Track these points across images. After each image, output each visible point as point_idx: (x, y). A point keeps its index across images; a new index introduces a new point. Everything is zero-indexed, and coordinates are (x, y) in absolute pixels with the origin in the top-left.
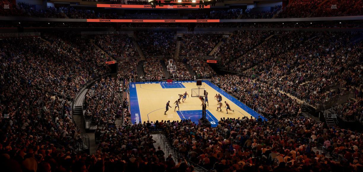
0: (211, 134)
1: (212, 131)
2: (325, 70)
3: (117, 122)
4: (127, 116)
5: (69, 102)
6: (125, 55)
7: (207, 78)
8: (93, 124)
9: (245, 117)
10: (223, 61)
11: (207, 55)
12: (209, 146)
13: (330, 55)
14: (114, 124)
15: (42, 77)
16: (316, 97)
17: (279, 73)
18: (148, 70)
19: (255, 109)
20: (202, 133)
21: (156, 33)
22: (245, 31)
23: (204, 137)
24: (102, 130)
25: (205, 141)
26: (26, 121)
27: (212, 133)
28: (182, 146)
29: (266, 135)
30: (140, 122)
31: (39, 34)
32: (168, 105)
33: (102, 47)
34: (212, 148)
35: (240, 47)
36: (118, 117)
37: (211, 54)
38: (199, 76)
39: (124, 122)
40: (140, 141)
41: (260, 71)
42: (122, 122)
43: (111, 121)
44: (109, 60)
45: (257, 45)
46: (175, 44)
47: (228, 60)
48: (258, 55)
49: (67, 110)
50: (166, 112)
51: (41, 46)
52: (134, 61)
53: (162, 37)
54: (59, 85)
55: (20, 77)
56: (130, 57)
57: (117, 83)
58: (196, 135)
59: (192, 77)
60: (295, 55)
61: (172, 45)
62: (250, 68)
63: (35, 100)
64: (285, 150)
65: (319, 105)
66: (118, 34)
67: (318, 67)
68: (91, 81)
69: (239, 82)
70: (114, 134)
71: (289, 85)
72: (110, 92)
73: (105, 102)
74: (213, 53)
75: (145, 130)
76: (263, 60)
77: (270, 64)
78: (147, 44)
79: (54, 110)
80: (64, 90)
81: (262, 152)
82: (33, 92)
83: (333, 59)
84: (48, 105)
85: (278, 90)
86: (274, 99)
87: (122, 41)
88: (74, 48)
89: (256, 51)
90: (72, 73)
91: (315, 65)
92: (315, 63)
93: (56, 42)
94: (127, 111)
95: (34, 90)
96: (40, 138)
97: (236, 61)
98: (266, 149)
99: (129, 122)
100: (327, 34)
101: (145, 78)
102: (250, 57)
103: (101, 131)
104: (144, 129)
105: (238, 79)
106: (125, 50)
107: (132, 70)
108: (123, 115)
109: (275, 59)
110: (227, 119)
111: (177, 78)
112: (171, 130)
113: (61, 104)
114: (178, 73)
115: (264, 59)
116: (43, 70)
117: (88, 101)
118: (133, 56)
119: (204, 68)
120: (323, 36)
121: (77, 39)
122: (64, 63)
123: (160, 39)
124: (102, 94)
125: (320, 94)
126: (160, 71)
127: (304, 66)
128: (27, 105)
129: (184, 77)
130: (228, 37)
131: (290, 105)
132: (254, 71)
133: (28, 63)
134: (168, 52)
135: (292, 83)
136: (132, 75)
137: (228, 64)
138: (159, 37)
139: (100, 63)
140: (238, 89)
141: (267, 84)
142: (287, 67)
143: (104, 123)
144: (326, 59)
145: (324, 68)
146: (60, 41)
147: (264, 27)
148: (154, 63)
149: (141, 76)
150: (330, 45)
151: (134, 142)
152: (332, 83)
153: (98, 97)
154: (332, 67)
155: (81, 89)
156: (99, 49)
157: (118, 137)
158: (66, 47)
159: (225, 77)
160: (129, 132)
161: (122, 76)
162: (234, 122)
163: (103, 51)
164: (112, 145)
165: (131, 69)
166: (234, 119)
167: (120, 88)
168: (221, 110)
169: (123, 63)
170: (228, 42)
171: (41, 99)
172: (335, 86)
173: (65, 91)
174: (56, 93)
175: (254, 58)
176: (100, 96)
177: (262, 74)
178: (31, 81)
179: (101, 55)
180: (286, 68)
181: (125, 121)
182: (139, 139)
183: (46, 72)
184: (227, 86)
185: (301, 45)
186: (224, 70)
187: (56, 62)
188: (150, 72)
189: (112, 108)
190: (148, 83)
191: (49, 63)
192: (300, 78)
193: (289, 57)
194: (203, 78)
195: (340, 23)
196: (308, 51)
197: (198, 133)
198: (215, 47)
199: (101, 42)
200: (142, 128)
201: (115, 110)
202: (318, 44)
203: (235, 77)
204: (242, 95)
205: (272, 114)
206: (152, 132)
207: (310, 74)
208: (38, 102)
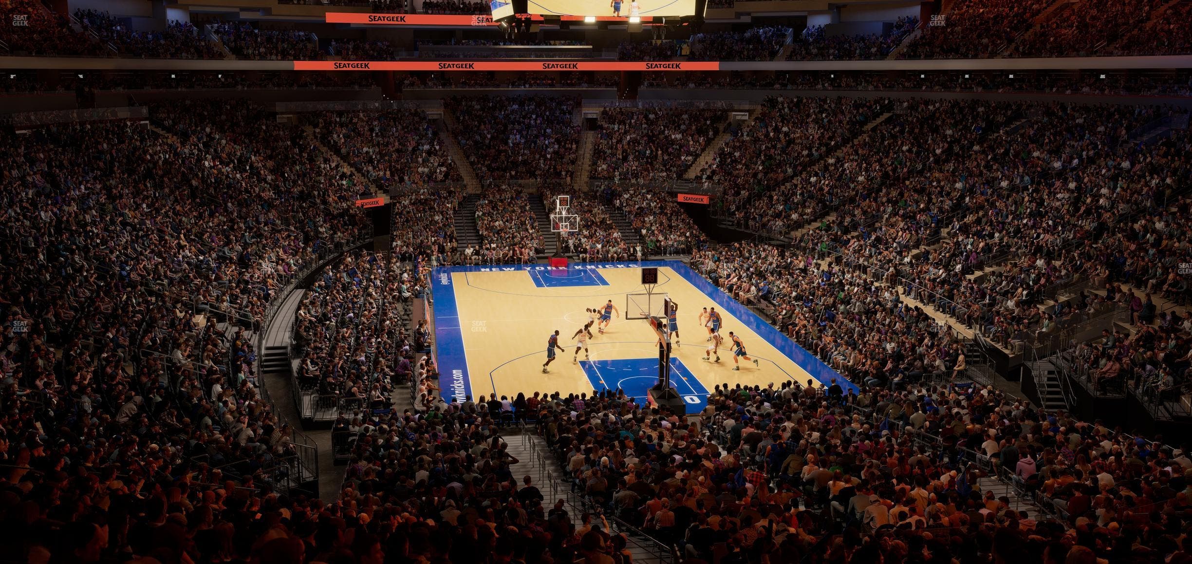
0: (683, 438)
1: (685, 427)
2: (1046, 231)
3: (397, 397)
4: (427, 378)
5: (246, 334)
6: (417, 178)
7: (677, 252)
8: (324, 403)
9: (789, 383)
10: (730, 198)
11: (680, 176)
12: (673, 475)
13: (1065, 182)
14: (388, 404)
15: (159, 255)
16: (1013, 318)
17: (903, 237)
18: (490, 228)
19: (825, 356)
20: (654, 435)
21: (515, 107)
22: (800, 101)
23: (661, 446)
24: (355, 422)
25: (665, 458)
26: (129, 399)
27: (685, 432)
28: (595, 474)
29: (847, 442)
30: (469, 398)
31: (145, 111)
32: (553, 342)
33: (343, 151)
34: (684, 481)
35: (783, 151)
36: (398, 380)
37: (692, 174)
38: (651, 246)
39: (419, 397)
40: (470, 460)
41: (846, 231)
42: (414, 398)
43: (378, 393)
44: (365, 195)
45: (837, 147)
46: (577, 143)
47: (744, 193)
48: (842, 180)
49: (244, 361)
50: (547, 364)
51: (151, 151)
52: (446, 198)
53: (536, 120)
54: (215, 280)
55: (96, 257)
56: (432, 184)
57: (394, 271)
58: (637, 442)
59: (629, 250)
60: (955, 182)
61: (565, 143)
62: (815, 220)
63: (146, 332)
64: (897, 488)
65: (1020, 345)
66: (395, 107)
67: (1025, 221)
68: (311, 263)
69: (777, 266)
70: (392, 438)
71: (932, 277)
72: (372, 301)
73: (358, 332)
74: (699, 169)
75: (485, 422)
76: (857, 195)
77: (879, 210)
78: (487, 142)
79: (207, 362)
80: (232, 295)
81: (831, 491)
82: (139, 304)
83: (1072, 196)
84: (187, 346)
85: (897, 295)
86: (884, 325)
87: (405, 132)
88: (255, 156)
89: (835, 165)
90: (253, 237)
91: (1018, 215)
92: (1016, 209)
93: (197, 137)
94: (428, 362)
95: (140, 296)
96: (177, 450)
97: (771, 198)
98: (842, 484)
99: (434, 398)
100: (1060, 114)
101: (482, 252)
102: (815, 186)
103: (350, 427)
104: (480, 419)
105: (773, 256)
106: (417, 162)
107: (439, 227)
108: (416, 374)
109: (894, 194)
110: (733, 390)
111: (581, 252)
112: (564, 423)
113: (223, 341)
114: (585, 237)
115: (857, 192)
116: (161, 231)
117: (305, 331)
118: (441, 181)
119: (670, 220)
120: (1046, 119)
121: (264, 127)
122: (226, 206)
123: (529, 127)
124: (349, 308)
125: (1024, 310)
126: (527, 230)
127: (983, 216)
128: (123, 347)
129: (604, 249)
130: (747, 118)
131: (933, 344)
132: (827, 231)
133: (114, 207)
134: (555, 168)
135: (941, 271)
136: (439, 244)
137: (744, 208)
138: (524, 118)
139: (337, 203)
140: (775, 289)
141: (865, 272)
142: (929, 220)
143: (359, 400)
144: (1052, 194)
145: (1044, 225)
146: (211, 133)
147: (860, 88)
148: (509, 204)
149: (467, 247)
150: (1068, 150)
151: (453, 461)
152: (1063, 272)
153: (335, 316)
154: (1068, 222)
155: (281, 290)
156: (335, 157)
157: (405, 445)
158: (229, 155)
159: (735, 249)
160: (435, 429)
161: (407, 247)
162: (754, 397)
163: (346, 164)
164: (389, 470)
165: (437, 222)
166: (757, 387)
167: (404, 287)
168: (718, 359)
169: (411, 204)
170: (745, 134)
171: (163, 325)
172: (1074, 284)
173: (233, 299)
174: (208, 307)
175: (826, 189)
176: (343, 314)
177: (852, 242)
178: (128, 268)
179: (341, 178)
180: (926, 224)
181: (423, 396)
182: (467, 451)
183: (172, 236)
184: (739, 279)
185: (976, 148)
186: (732, 225)
187: (202, 204)
188: (498, 233)
189: (380, 352)
190: (491, 270)
191: (178, 208)
192: (968, 257)
193: (936, 188)
194: (665, 254)
195: (1103, 76)
196: (998, 170)
197: (644, 432)
198: (703, 150)
199: (339, 136)
200: (476, 419)
201: (388, 360)
202: (1031, 146)
203: (764, 250)
204: (784, 312)
205: (875, 372)
206: (505, 429)
207: (1000, 243)
208: (155, 337)
